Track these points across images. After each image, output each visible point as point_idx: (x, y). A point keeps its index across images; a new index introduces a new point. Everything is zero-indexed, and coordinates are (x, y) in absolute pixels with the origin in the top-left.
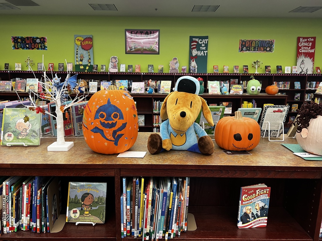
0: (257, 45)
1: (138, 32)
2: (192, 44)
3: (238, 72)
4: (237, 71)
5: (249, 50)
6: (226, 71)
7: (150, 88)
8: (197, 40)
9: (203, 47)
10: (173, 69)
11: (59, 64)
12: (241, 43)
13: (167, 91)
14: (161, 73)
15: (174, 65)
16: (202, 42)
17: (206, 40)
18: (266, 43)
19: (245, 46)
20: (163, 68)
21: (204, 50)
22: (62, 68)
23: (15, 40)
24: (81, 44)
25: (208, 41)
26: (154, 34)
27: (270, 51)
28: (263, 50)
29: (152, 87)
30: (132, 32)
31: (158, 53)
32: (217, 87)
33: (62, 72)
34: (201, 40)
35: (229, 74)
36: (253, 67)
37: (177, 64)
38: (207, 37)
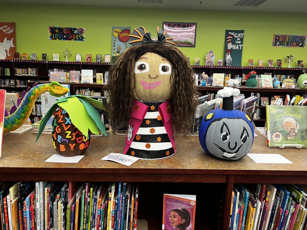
0: (290, 40)
1: (175, 25)
2: (228, 38)
3: (272, 66)
4: (271, 65)
5: (282, 45)
6: (260, 65)
7: (203, 81)
8: (233, 34)
9: (238, 41)
10: (209, 62)
11: (97, 55)
12: (275, 38)
13: (220, 83)
15: (210, 58)
16: (238, 36)
17: (241, 34)
18: (299, 39)
19: (278, 40)
20: (199, 61)
21: (239, 44)
22: (100, 59)
23: (53, 30)
24: (118, 36)
25: (243, 35)
26: (191, 27)
27: (302, 46)
28: (295, 45)
29: (205, 80)
30: (169, 25)
31: (194, 46)
32: (270, 81)
33: (101, 64)
34: (237, 34)
35: (263, 68)
36: (285, 61)
37: (213, 57)
38: (242, 32)
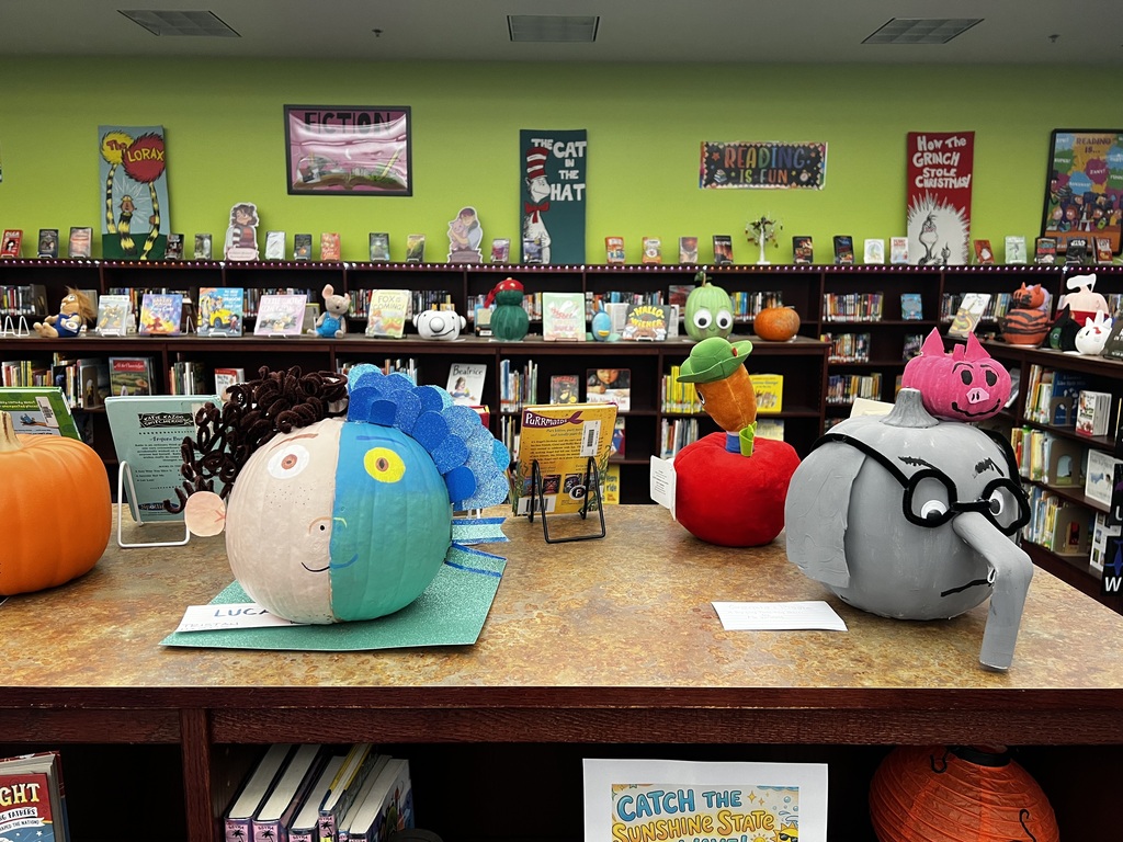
0: (764, 161)
1: (332, 116)
2: (529, 159)
3: (695, 260)
4: (691, 256)
5: (736, 181)
6: (651, 257)
7: (327, 317)
8: (547, 144)
9: (570, 169)
10: (460, 249)
11: (41, 231)
12: (707, 155)
13: (392, 326)
14: (416, 265)
15: (465, 233)
16: (567, 152)
17: (577, 144)
18: (796, 157)
19: (720, 164)
20: (422, 246)
21: (572, 182)
22: (52, 245)
24: (123, 159)
25: (585, 148)
26: (391, 123)
27: (812, 182)
28: (785, 180)
29: (334, 313)
30: (310, 115)
31: (409, 192)
32: (575, 314)
33: (52, 261)
34: (562, 145)
35: (660, 267)
36: (749, 240)
37: (474, 232)
38: (581, 135)
